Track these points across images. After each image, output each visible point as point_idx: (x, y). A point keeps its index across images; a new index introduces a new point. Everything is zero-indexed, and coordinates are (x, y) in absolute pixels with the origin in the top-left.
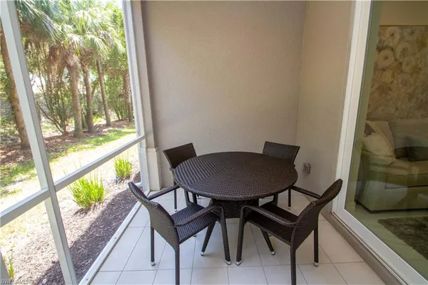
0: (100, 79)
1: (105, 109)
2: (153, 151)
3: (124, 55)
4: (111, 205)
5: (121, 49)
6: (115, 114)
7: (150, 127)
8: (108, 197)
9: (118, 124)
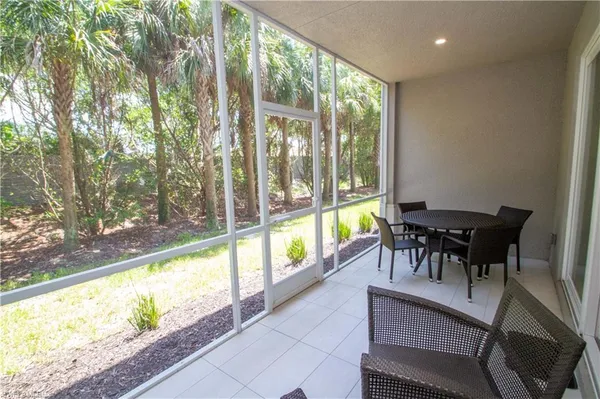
0: (350, 140)
1: (351, 173)
2: (391, 207)
3: (379, 114)
4: (355, 243)
5: (377, 107)
6: (360, 180)
7: (391, 186)
8: (354, 238)
9: (362, 190)
